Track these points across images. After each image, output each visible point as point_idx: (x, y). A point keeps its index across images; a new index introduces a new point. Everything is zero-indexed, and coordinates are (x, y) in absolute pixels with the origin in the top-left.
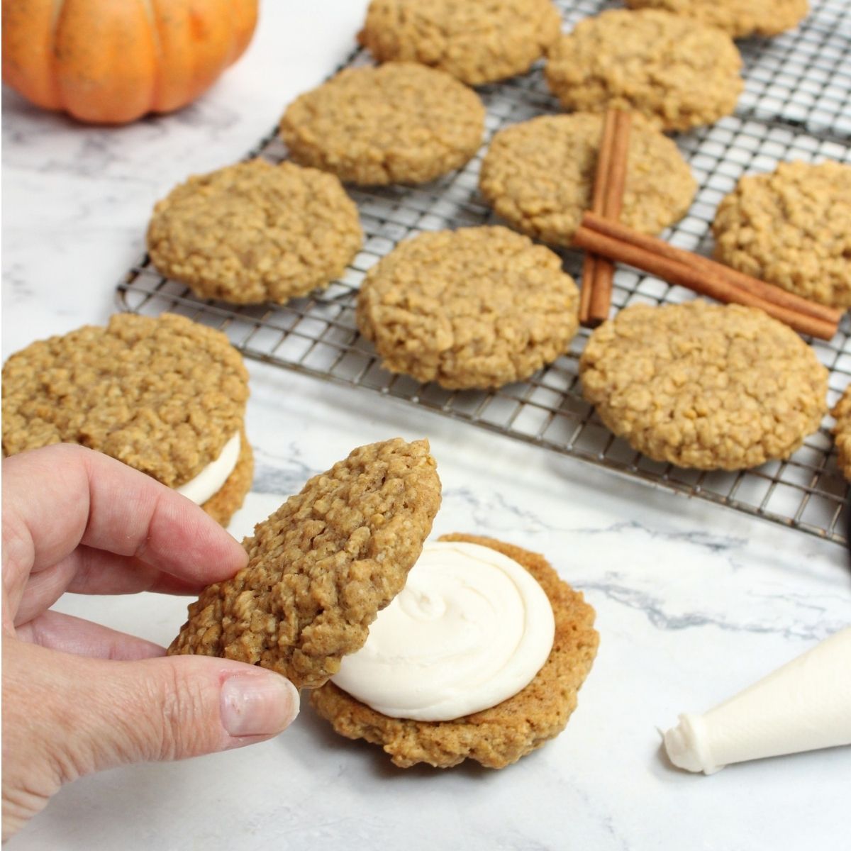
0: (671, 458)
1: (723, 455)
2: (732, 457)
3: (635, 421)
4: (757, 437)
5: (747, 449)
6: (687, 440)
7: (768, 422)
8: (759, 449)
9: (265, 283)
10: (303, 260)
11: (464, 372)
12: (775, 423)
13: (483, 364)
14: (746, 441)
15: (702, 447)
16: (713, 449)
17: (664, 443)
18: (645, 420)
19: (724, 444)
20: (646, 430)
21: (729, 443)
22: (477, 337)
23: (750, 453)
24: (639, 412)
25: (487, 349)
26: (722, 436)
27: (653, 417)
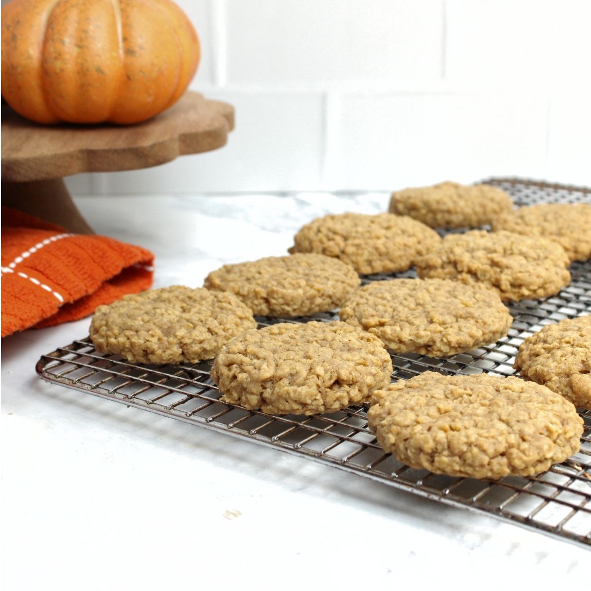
0: (426, 465)
1: (469, 461)
2: (477, 463)
3: (398, 434)
4: (502, 449)
5: (493, 458)
6: (439, 448)
7: (513, 439)
8: (504, 460)
9: (182, 345)
10: (209, 330)
11: (280, 397)
12: (521, 440)
13: (295, 391)
14: (491, 451)
15: (452, 454)
16: (461, 455)
17: (420, 450)
18: (406, 432)
19: (471, 451)
20: (406, 440)
21: (475, 450)
22: (293, 372)
23: (495, 461)
24: (402, 427)
25: (300, 380)
26: (470, 445)
27: (413, 430)
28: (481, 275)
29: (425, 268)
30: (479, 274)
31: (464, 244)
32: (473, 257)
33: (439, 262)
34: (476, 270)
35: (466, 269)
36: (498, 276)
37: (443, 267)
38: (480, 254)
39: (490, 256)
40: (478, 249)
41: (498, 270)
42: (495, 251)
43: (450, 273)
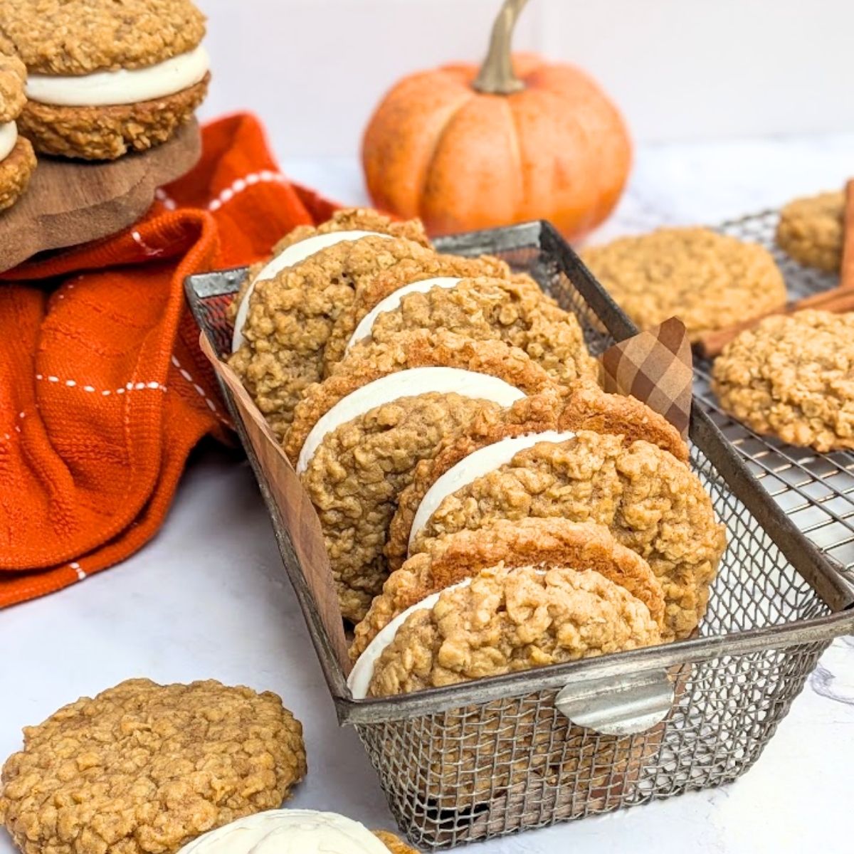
28: (808, 409)
29: (724, 383)
30: (804, 408)
31: (789, 347)
32: (798, 377)
33: (745, 377)
34: (801, 401)
35: (785, 399)
36: (833, 412)
37: (751, 387)
38: (810, 370)
39: (826, 375)
40: (809, 361)
41: (836, 402)
42: (833, 367)
43: (760, 400)
